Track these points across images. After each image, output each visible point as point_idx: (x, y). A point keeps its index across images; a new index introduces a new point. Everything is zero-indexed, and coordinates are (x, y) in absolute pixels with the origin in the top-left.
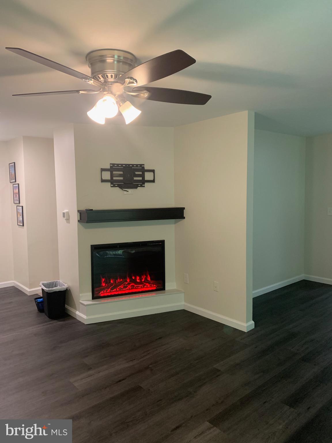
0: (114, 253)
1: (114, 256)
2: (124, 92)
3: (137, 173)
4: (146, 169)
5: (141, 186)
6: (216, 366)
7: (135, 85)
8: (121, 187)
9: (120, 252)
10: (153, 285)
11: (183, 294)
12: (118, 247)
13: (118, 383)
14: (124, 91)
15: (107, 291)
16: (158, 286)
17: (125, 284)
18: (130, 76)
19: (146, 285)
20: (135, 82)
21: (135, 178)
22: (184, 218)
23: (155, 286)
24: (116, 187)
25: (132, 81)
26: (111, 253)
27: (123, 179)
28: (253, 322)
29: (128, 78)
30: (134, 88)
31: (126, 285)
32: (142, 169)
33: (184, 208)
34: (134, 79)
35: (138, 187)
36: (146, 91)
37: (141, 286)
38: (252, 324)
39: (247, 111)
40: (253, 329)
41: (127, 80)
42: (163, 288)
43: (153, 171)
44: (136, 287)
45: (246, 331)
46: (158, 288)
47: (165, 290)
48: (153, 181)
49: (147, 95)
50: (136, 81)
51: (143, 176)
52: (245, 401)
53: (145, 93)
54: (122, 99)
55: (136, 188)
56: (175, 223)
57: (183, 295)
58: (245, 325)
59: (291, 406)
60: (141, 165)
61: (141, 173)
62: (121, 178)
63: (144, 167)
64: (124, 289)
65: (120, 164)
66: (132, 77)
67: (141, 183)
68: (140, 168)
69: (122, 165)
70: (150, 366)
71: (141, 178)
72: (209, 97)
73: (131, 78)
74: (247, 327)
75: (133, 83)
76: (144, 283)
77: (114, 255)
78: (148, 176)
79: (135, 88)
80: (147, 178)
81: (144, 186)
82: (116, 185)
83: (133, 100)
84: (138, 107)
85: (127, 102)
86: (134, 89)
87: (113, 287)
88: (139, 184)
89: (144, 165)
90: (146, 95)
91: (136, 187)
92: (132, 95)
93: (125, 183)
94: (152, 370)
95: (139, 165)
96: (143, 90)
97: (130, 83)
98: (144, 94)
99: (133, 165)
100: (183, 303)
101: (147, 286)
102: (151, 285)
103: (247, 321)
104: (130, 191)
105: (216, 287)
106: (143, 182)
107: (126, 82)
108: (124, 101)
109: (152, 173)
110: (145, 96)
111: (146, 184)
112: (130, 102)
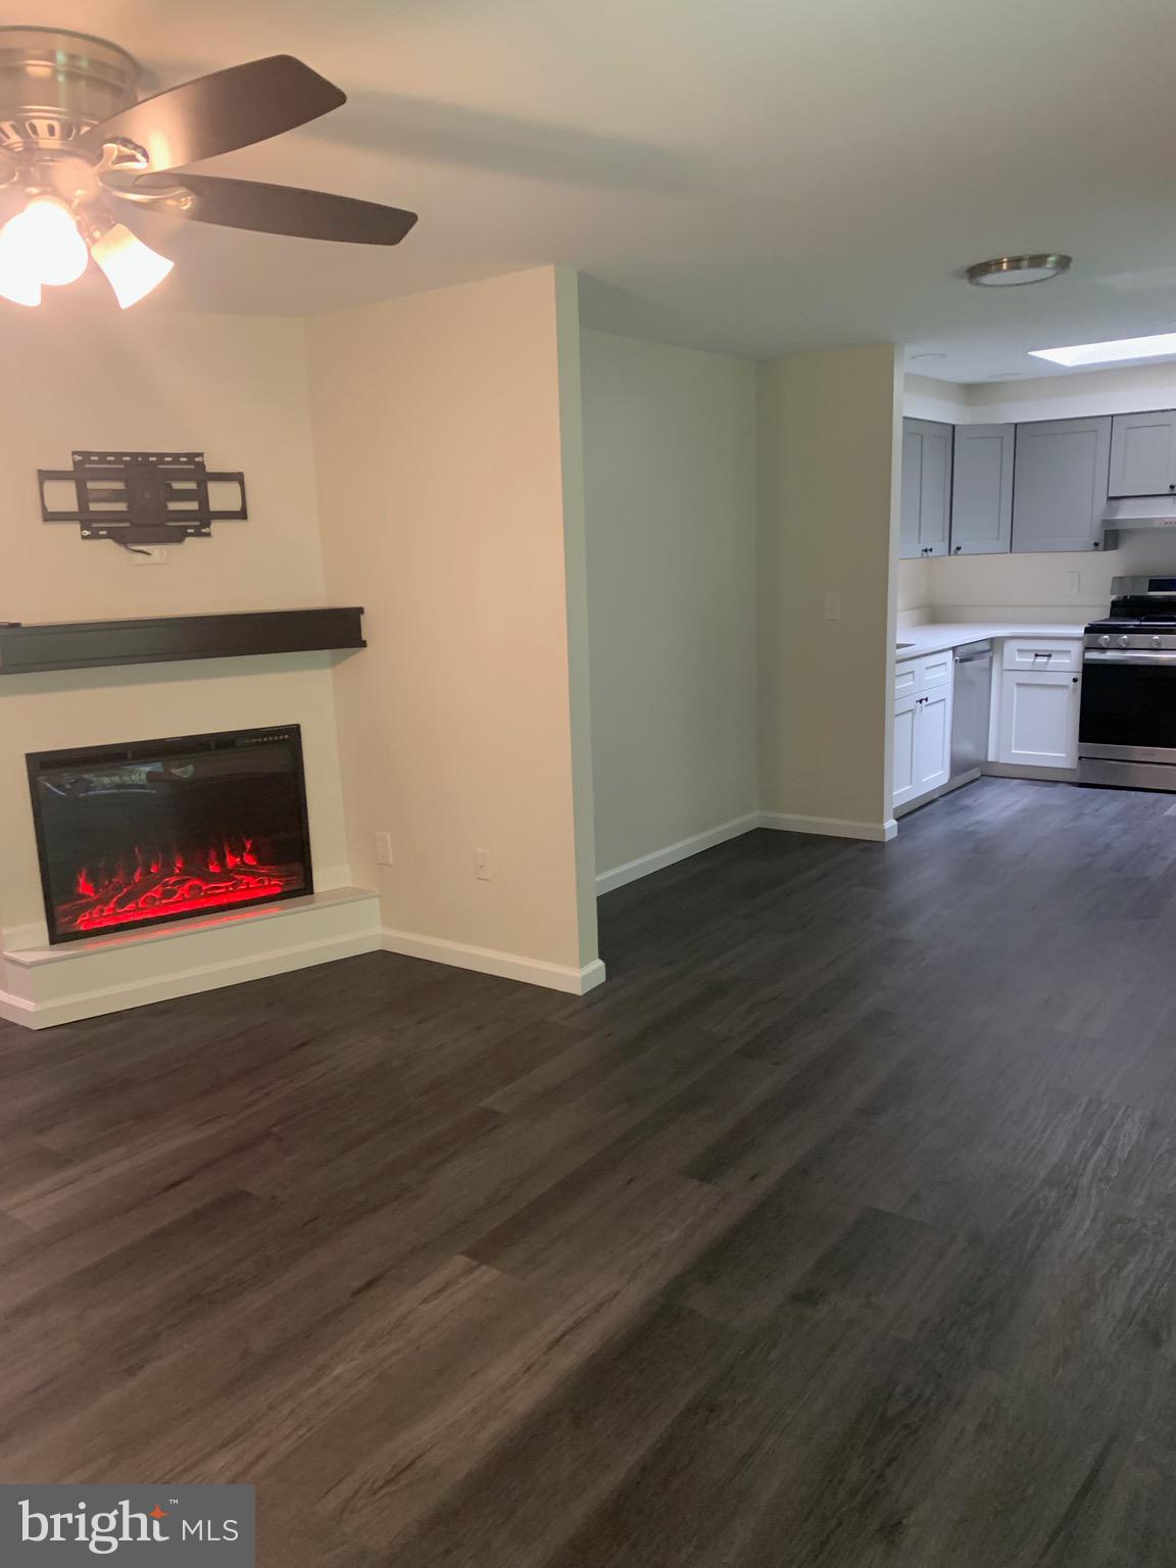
0: (116, 779)
1: (116, 791)
2: (104, 190)
3: (177, 486)
4: (209, 469)
5: (198, 534)
6: (489, 1102)
7: (140, 166)
8: (121, 538)
9: (140, 773)
10: (270, 881)
11: (377, 899)
12: (130, 755)
13: (171, 1191)
14: (101, 184)
15: (102, 911)
16: (287, 883)
17: (166, 884)
18: (120, 135)
19: (245, 881)
20: (139, 156)
21: (173, 506)
22: (364, 644)
23: (275, 885)
24: (103, 537)
25: (126, 151)
26: (104, 782)
27: (125, 509)
28: (600, 964)
29: (114, 140)
30: (136, 179)
31: (173, 885)
32: (195, 468)
33: (360, 611)
34: (137, 147)
35: (188, 539)
36: (183, 190)
37: (227, 887)
38: (599, 969)
39: (552, 267)
40: (603, 983)
41: (112, 148)
42: (306, 888)
43: (238, 478)
44: (206, 891)
45: (579, 991)
46: (286, 889)
47: (312, 893)
48: (242, 515)
49: (189, 204)
50: (145, 155)
51: (202, 496)
52: (574, 1185)
53: (183, 195)
54: (100, 217)
55: (180, 540)
56: (333, 664)
57: (376, 901)
58: (579, 973)
59: (704, 1178)
60: (191, 456)
61: (192, 486)
62: (121, 507)
63: (201, 465)
64: (163, 902)
65: (111, 454)
66: (129, 137)
67: (197, 523)
68: (188, 467)
69: (119, 455)
70: (275, 1130)
71: (194, 506)
72: (408, 220)
73: (126, 142)
74: (584, 979)
75: (133, 159)
76: (236, 876)
77: (118, 786)
78: (222, 497)
79: (142, 175)
80: (215, 505)
81: (208, 535)
82: (101, 533)
83: (138, 222)
84: (162, 245)
85: (118, 225)
86: (139, 182)
87: (122, 897)
88: (190, 527)
89: (201, 455)
90: (187, 203)
91: (178, 536)
92: (135, 203)
93: (134, 525)
94: (280, 1140)
95: (185, 455)
96: (174, 186)
97: (122, 158)
98: (177, 198)
99: (161, 456)
100: (378, 930)
101: (248, 884)
102: (261, 881)
103: (583, 963)
104: (157, 551)
105: (482, 867)
106: (203, 521)
107: (105, 155)
108: (108, 225)
109: (235, 487)
110: (185, 208)
111: (216, 527)
112: (127, 226)
